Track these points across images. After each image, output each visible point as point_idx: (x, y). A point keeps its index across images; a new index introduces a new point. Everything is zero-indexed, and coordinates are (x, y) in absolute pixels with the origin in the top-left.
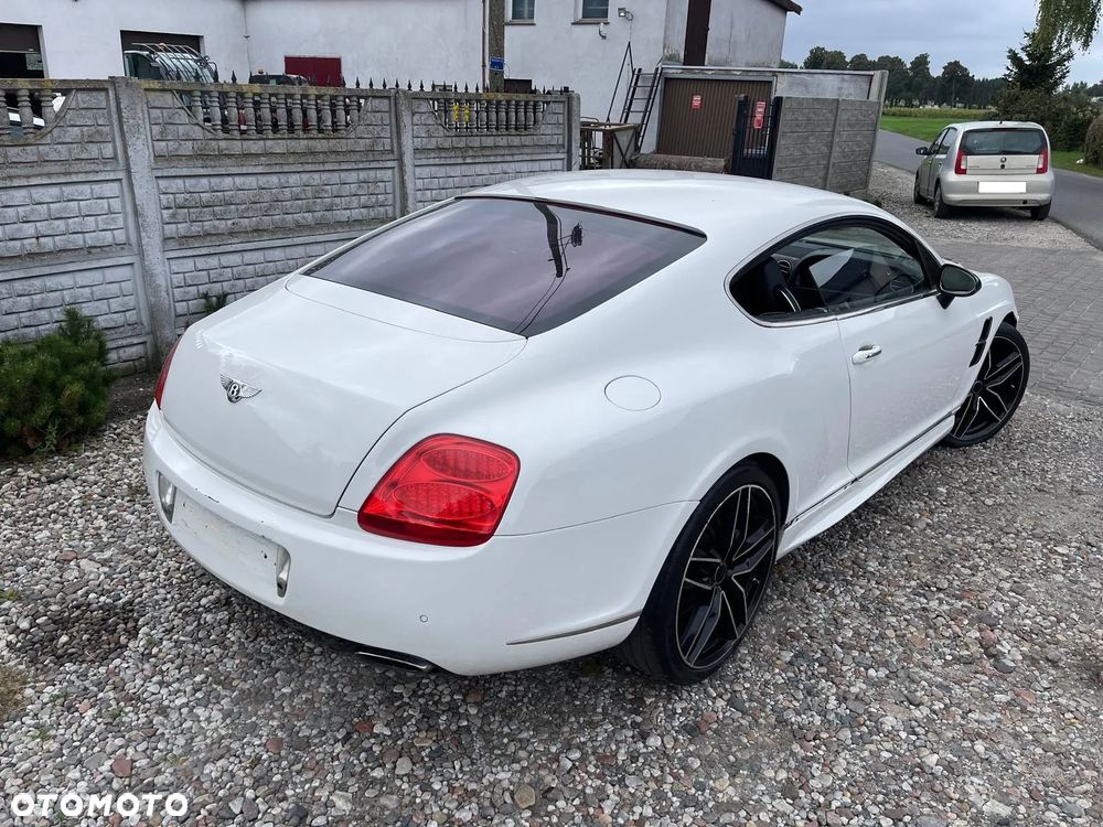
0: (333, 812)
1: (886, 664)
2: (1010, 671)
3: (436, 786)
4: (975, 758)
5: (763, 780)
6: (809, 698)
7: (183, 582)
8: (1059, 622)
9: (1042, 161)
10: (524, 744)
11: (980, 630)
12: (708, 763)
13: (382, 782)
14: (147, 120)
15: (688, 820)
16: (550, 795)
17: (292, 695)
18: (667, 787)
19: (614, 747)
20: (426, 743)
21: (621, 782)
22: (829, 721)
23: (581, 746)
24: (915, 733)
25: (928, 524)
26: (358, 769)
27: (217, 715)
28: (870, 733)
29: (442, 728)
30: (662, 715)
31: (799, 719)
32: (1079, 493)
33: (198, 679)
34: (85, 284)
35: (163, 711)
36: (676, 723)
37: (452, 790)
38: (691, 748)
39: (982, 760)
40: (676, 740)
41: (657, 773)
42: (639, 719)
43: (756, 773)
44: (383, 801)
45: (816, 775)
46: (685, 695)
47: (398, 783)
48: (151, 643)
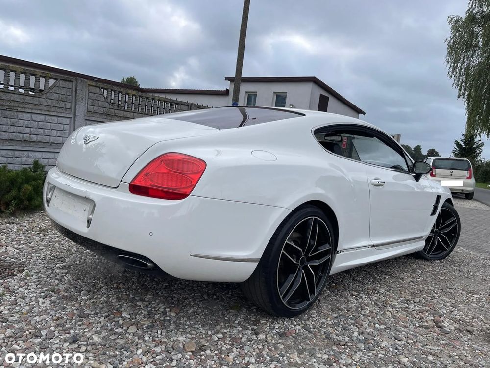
0: (91, 341)
1: (385, 324)
2: (448, 333)
3: (146, 338)
4: (428, 361)
5: (315, 357)
6: (344, 331)
7: (51, 259)
8: (474, 319)
9: (469, 174)
10: (195, 329)
11: (434, 317)
12: (288, 348)
13: (120, 334)
14: (87, 96)
15: (272, 366)
16: (203, 348)
17: (86, 300)
18: (264, 353)
19: (240, 336)
20: (147, 323)
21: (241, 348)
22: (353, 340)
23: (224, 334)
24: (397, 349)
25: (411, 281)
26: (109, 328)
27: (48, 302)
28: (374, 347)
29: (156, 318)
30: (268, 328)
31: (338, 338)
32: (486, 280)
33: (44, 289)
34: (45, 157)
35: (23, 298)
36: (274, 331)
37: (154, 340)
38: (280, 341)
39: (431, 362)
40: (273, 337)
41: (260, 347)
42: (256, 328)
43: (312, 355)
44: (118, 341)
45: (343, 358)
46: (281, 322)
47: (128, 335)
48: (27, 275)
